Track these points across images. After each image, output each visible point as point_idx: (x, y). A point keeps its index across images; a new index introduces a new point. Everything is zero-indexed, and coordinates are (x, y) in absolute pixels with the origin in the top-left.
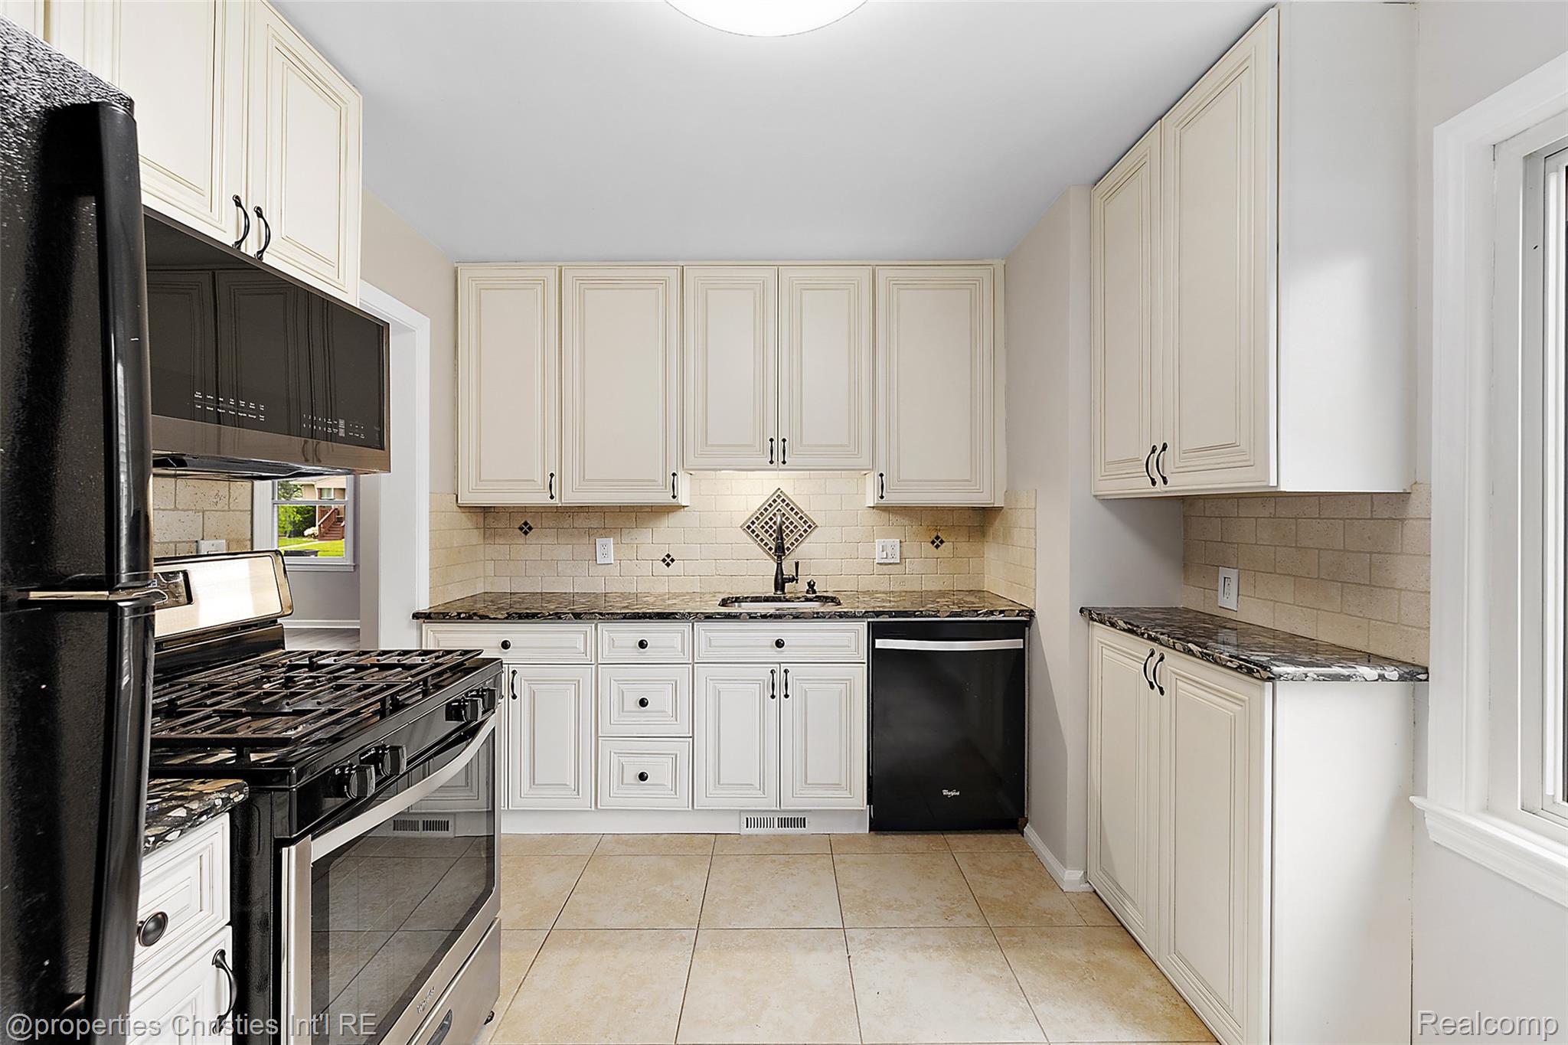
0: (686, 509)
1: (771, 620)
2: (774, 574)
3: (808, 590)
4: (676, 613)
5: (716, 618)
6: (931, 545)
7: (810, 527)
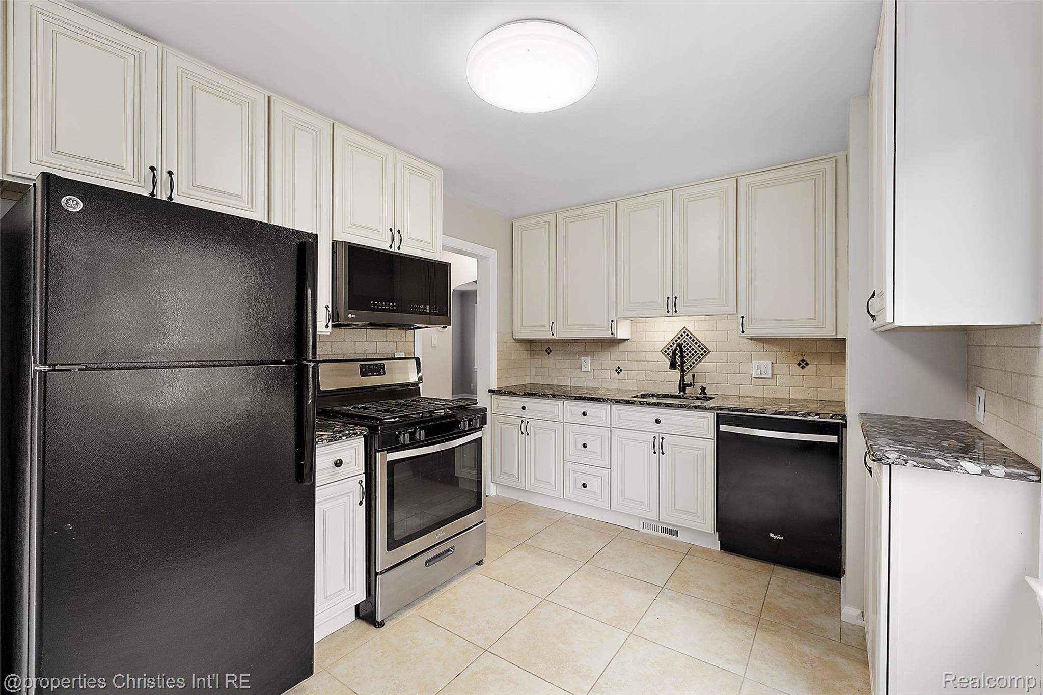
0: (629, 340)
1: (653, 406)
2: (679, 381)
3: (701, 393)
4: (601, 398)
5: (621, 403)
6: (798, 366)
7: (705, 352)
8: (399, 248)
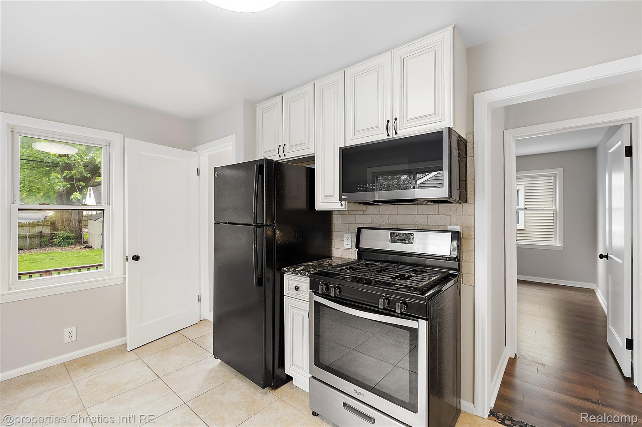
8: (396, 133)
